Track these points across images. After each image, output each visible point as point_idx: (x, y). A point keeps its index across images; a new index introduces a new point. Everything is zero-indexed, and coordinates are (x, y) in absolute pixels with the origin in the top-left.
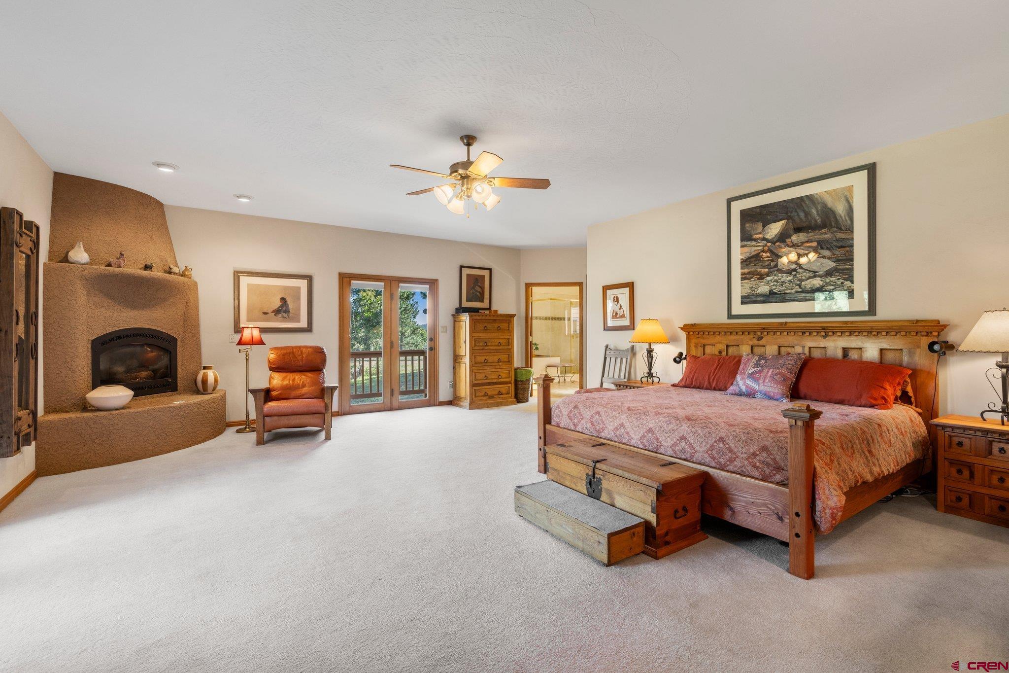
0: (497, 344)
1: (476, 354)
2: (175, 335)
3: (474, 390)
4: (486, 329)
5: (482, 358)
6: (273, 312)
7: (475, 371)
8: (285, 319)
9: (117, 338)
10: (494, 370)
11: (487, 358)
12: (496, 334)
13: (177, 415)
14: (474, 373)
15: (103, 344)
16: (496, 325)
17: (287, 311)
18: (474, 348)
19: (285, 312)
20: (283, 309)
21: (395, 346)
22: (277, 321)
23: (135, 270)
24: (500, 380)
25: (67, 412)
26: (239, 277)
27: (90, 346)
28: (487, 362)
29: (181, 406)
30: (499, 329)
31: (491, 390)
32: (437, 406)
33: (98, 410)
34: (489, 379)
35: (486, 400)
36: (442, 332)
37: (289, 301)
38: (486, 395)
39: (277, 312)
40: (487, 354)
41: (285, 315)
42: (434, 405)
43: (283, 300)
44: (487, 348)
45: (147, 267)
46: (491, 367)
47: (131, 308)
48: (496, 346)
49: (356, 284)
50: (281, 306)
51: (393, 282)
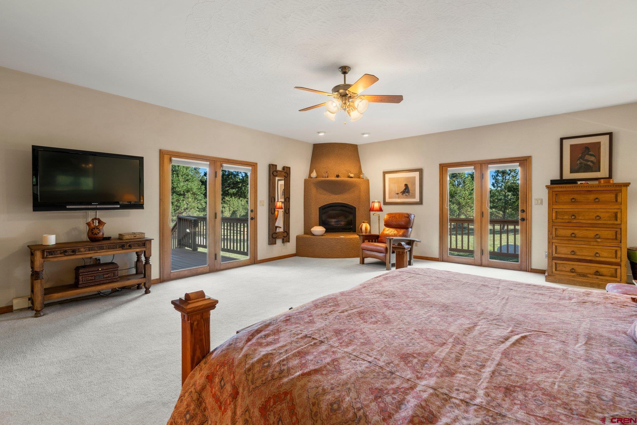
0: (594, 217)
1: (557, 227)
2: (355, 206)
3: (554, 264)
4: (574, 201)
5: (568, 232)
6: (401, 193)
7: (557, 244)
8: (407, 197)
9: (329, 207)
10: (587, 246)
11: (576, 232)
12: (594, 206)
13: (339, 242)
14: (554, 247)
15: (323, 209)
16: (592, 197)
17: (408, 192)
18: (554, 221)
19: (407, 192)
20: (406, 190)
21: (485, 215)
22: (403, 198)
23: (334, 178)
24: (598, 259)
25: (308, 234)
26: (385, 175)
27: (318, 210)
28: (575, 237)
29: (342, 238)
30: (597, 201)
31: (581, 267)
32: (529, 271)
33: (313, 235)
34: (577, 255)
35: (573, 277)
36: (537, 204)
37: (410, 186)
38: (572, 271)
39: (403, 192)
40: (575, 228)
41: (407, 194)
42: (526, 270)
43: (406, 185)
44: (575, 221)
45: (338, 176)
46: (583, 243)
47: (334, 194)
48: (593, 219)
49: (451, 170)
50: (405, 189)
51: (483, 164)
